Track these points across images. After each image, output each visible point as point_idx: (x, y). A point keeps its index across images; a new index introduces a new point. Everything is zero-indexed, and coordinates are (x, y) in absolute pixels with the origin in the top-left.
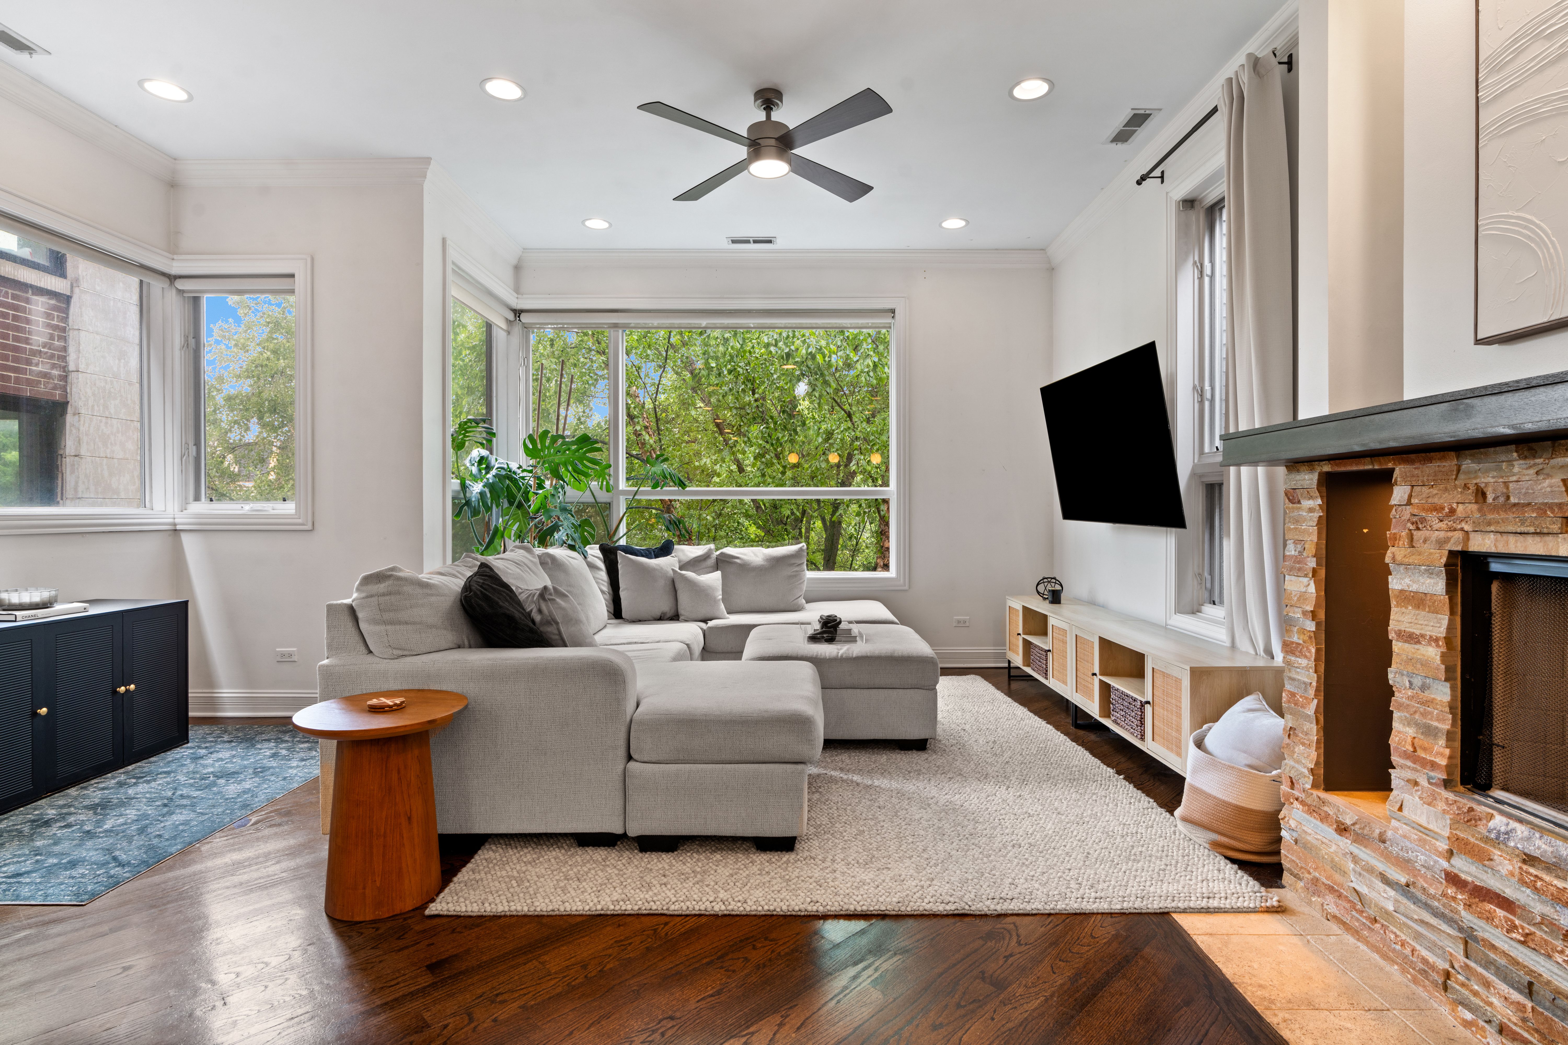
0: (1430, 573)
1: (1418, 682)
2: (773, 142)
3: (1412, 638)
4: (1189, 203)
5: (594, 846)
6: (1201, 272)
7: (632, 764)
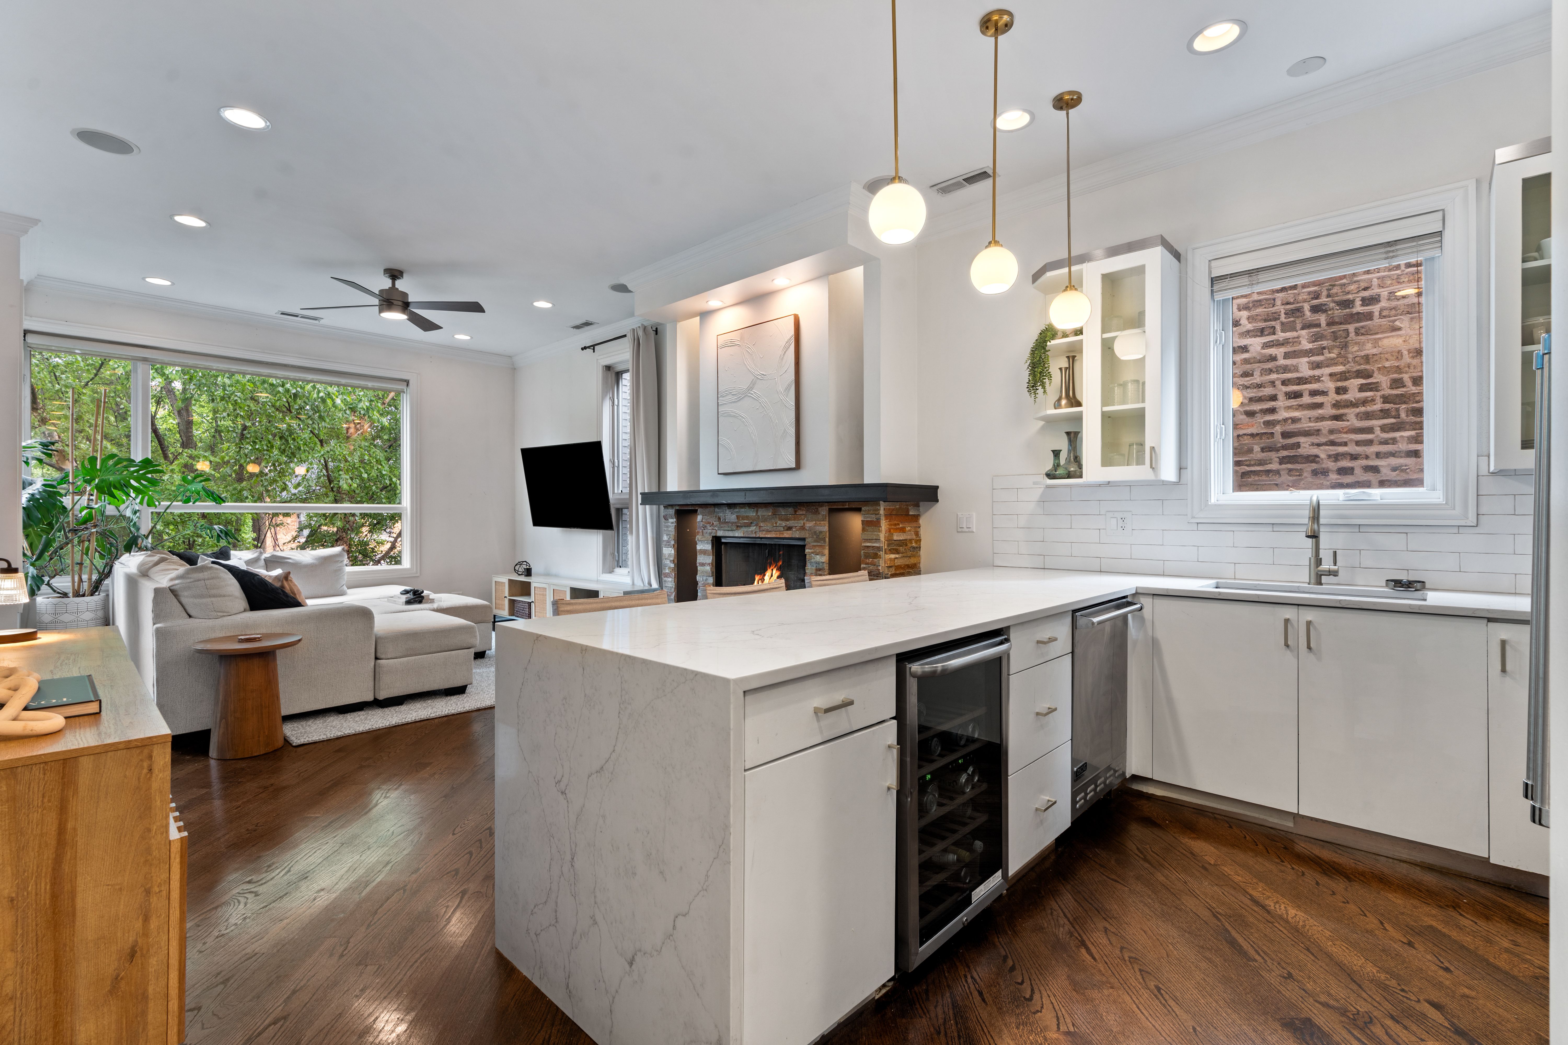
0: (708, 543)
1: (705, 578)
2: (400, 303)
3: (703, 565)
4: (608, 368)
5: (351, 712)
6: (613, 403)
7: (379, 661)
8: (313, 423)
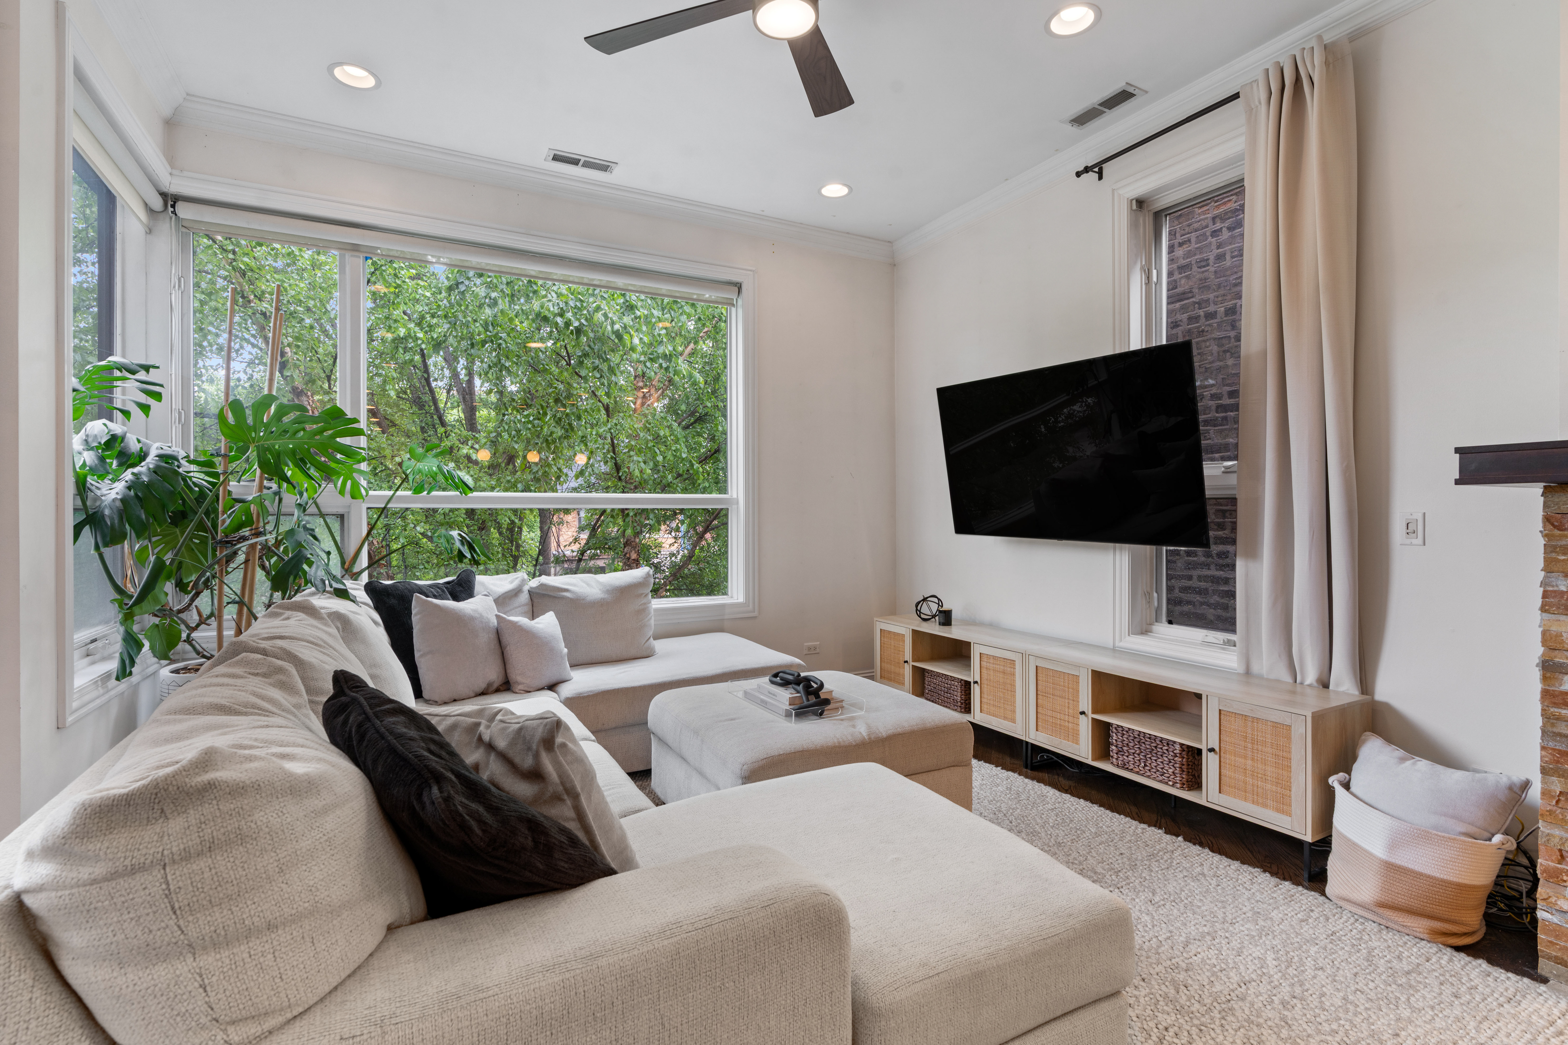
4: (1141, 203)
6: (1149, 278)
8: (601, 376)
